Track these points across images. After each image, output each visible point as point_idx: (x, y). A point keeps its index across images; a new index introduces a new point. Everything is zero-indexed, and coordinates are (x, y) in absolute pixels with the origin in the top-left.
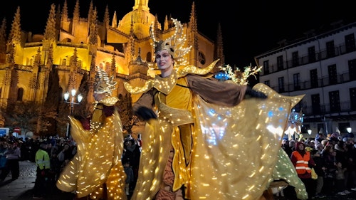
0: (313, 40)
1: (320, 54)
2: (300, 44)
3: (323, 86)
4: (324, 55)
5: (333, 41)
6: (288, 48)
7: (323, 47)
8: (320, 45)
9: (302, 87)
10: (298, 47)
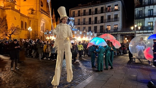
0: (91, 7)
1: (93, 12)
2: (87, 7)
3: (92, 24)
4: (94, 13)
5: (97, 8)
6: (82, 8)
7: (94, 10)
8: (93, 9)
9: (86, 24)
10: (86, 8)
